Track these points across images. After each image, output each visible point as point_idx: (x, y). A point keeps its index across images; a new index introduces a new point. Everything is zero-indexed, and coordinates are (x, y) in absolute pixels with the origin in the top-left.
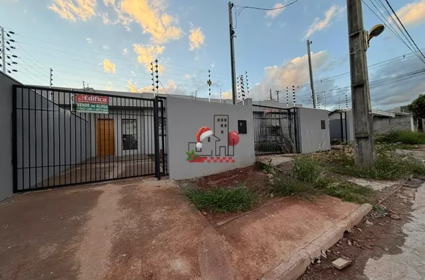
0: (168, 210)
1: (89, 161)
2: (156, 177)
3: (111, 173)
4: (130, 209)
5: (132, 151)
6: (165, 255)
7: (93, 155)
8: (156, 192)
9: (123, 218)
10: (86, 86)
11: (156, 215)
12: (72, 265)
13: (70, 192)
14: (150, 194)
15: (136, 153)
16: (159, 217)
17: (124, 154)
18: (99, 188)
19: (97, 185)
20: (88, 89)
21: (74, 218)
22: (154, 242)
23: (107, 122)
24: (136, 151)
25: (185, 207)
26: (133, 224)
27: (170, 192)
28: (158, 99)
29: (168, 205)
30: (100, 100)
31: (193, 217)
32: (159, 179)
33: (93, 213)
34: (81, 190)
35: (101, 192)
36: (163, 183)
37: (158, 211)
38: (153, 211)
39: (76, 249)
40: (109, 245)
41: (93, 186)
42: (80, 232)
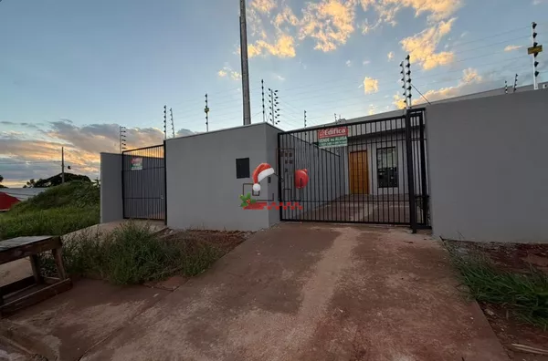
0: (414, 279)
1: (343, 199)
2: (411, 228)
3: (357, 215)
4: (363, 262)
5: (390, 189)
6: (389, 340)
7: (347, 193)
8: (403, 250)
9: (352, 269)
10: (338, 119)
11: (394, 281)
12: (299, 295)
13: (314, 227)
14: (394, 250)
15: (396, 192)
16: (396, 284)
17: (380, 193)
18: (338, 229)
19: (337, 226)
20: (340, 120)
21: (310, 253)
22: (379, 314)
23: (360, 155)
24: (396, 189)
25: (447, 286)
26: (360, 280)
27: (426, 256)
28: (412, 112)
29: (415, 273)
30: (338, 131)
31: (458, 307)
32: (414, 232)
33: (326, 254)
34: (324, 228)
35: (338, 234)
36: (419, 239)
37: (398, 276)
38: (391, 273)
39: (304, 283)
40: (330, 293)
41: (333, 226)
42: (311, 268)
